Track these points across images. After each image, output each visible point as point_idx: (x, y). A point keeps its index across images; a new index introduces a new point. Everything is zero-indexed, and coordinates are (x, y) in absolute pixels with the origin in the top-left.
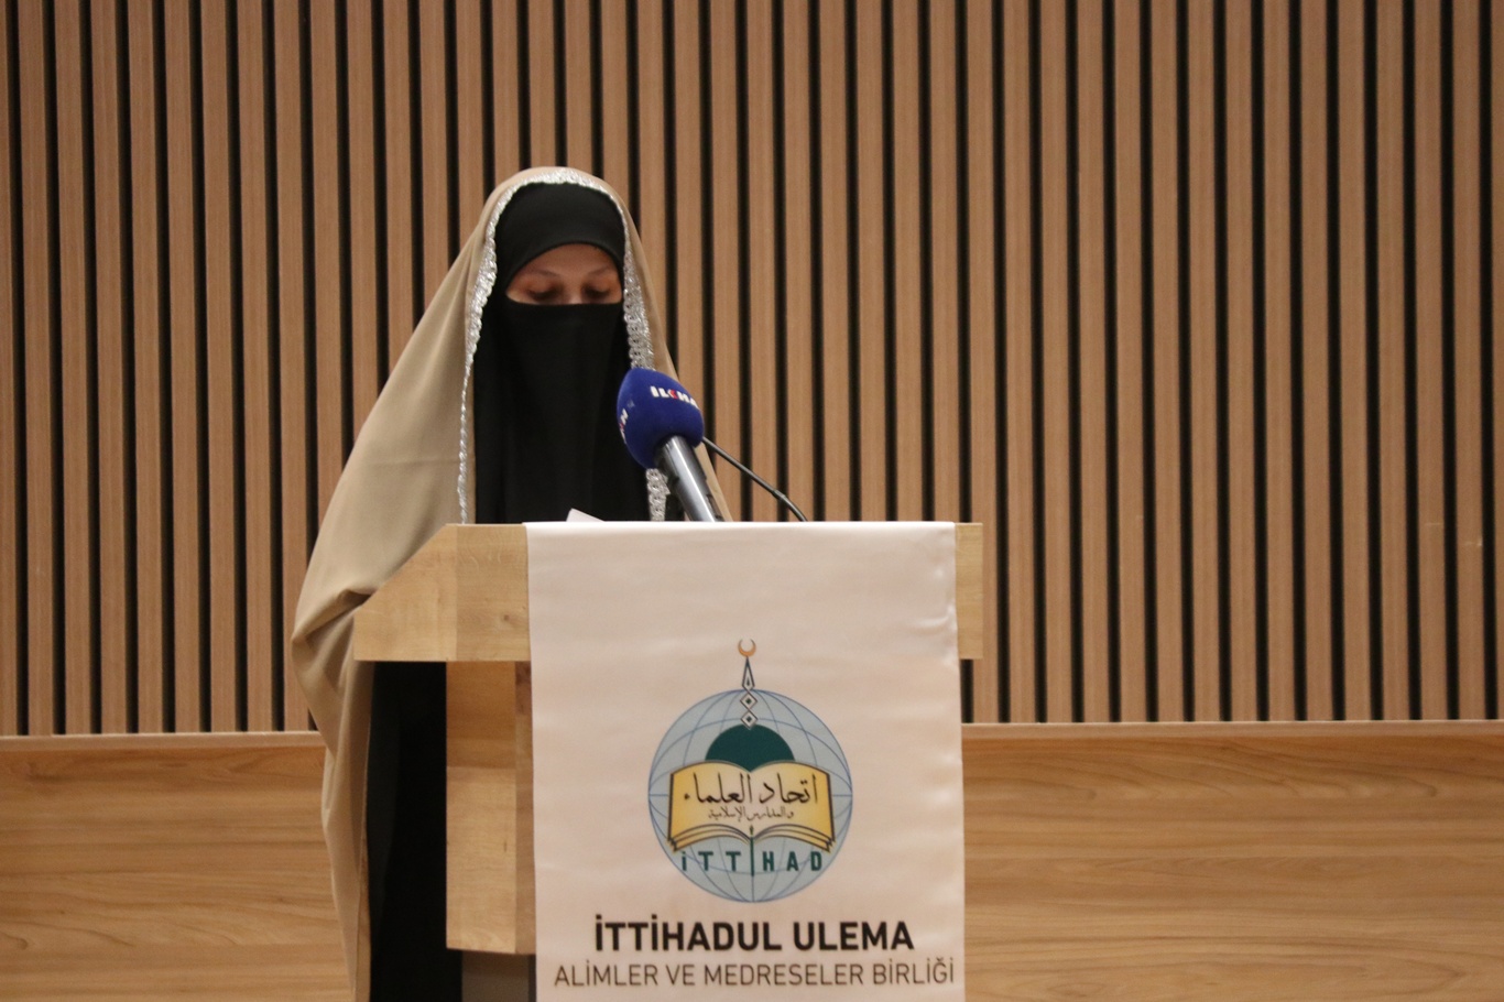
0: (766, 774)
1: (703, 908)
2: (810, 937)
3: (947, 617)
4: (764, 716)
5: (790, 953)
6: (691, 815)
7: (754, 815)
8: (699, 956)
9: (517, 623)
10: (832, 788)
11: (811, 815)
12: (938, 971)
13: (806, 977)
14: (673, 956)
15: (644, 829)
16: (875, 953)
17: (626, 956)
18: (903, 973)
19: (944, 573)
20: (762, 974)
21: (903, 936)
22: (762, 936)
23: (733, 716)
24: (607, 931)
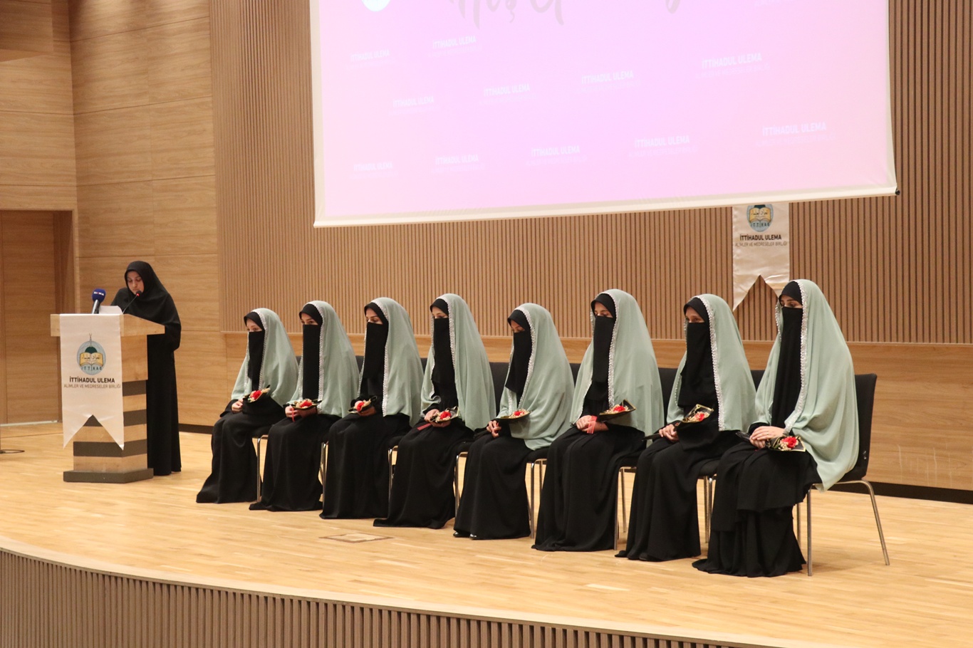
0: (93, 354)
1: (84, 376)
2: (100, 380)
3: (119, 329)
4: (93, 345)
5: (97, 383)
6: (83, 361)
7: (92, 361)
8: (85, 383)
9: (59, 330)
10: (103, 357)
11: (100, 361)
12: (118, 386)
13: (99, 387)
14: (81, 383)
15: (76, 363)
16: (109, 383)
17: (74, 383)
18: (113, 386)
19: (118, 322)
20: (93, 386)
21: (113, 381)
22: (93, 380)
23: (89, 345)
24: (71, 379)
